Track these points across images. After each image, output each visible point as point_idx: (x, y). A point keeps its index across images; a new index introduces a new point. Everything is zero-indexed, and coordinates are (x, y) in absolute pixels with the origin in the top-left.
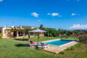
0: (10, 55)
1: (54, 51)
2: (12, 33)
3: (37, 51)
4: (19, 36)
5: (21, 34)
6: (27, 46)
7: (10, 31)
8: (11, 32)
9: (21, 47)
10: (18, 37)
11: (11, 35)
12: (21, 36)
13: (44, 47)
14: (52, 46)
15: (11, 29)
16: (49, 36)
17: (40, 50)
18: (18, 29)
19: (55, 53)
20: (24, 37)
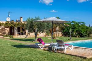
0: (4, 57)
1: (82, 55)
2: (8, 30)
3: (50, 54)
4: (19, 34)
5: (21, 31)
6: (33, 48)
7: (3, 26)
8: (6, 28)
9: (23, 48)
10: (16, 36)
11: (5, 33)
12: (22, 34)
13: (63, 47)
14: (79, 49)
15: (6, 24)
16: (72, 36)
17: (55, 52)
18: (17, 22)
19: (85, 58)
20: (27, 36)
